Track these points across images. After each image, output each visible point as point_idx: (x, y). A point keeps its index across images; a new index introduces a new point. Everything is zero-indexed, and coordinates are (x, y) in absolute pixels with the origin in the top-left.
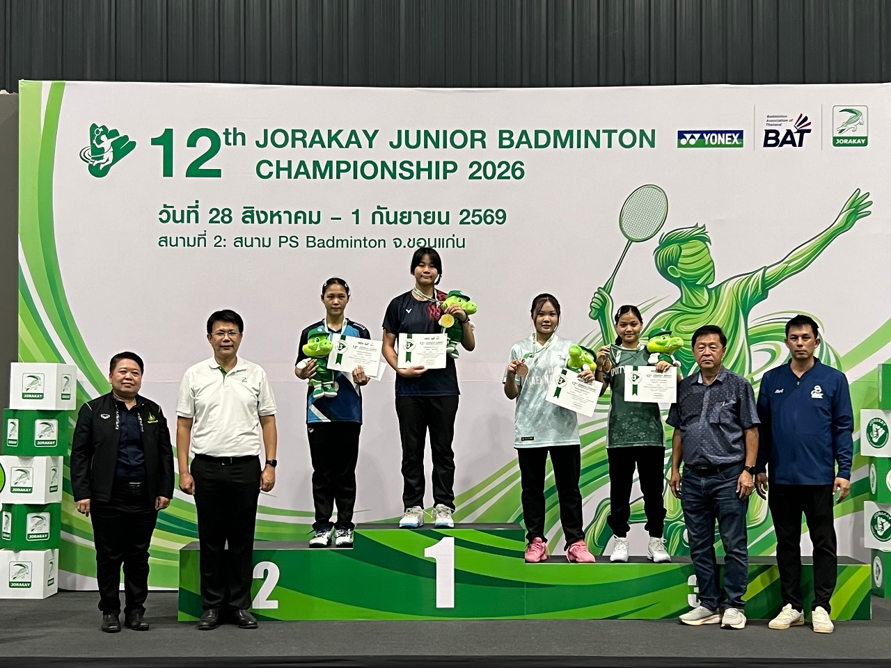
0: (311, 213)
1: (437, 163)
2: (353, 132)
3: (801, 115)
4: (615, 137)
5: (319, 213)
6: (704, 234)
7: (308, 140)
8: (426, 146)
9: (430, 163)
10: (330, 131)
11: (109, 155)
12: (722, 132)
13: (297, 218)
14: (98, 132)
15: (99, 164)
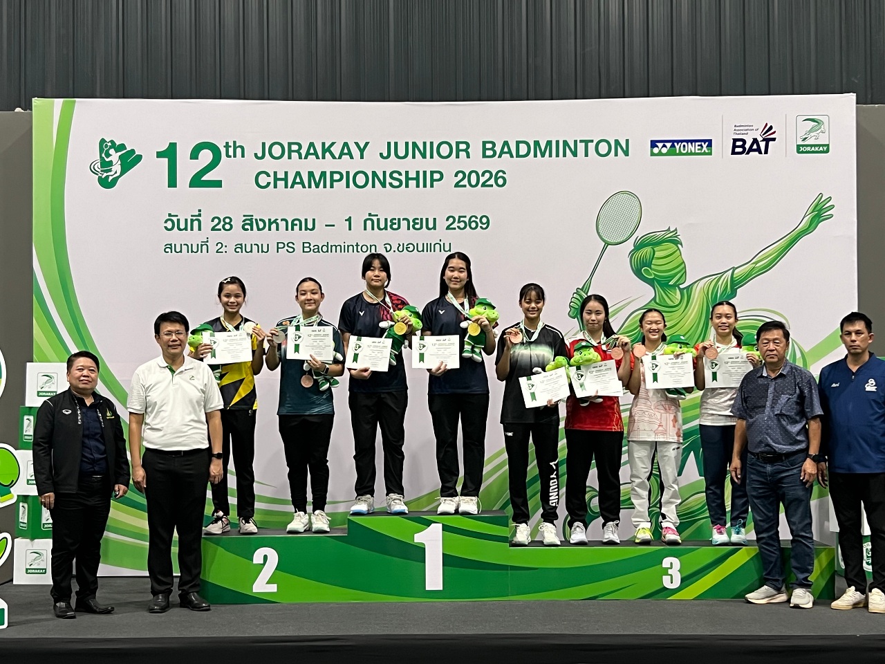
0: (306, 220)
1: (425, 173)
2: (346, 144)
3: (766, 125)
4: (591, 146)
5: (314, 220)
6: (676, 237)
7: (303, 152)
8: (414, 157)
9: (418, 173)
10: (323, 144)
11: (117, 168)
12: (692, 141)
13: (293, 225)
14: (106, 146)
15: (108, 177)
